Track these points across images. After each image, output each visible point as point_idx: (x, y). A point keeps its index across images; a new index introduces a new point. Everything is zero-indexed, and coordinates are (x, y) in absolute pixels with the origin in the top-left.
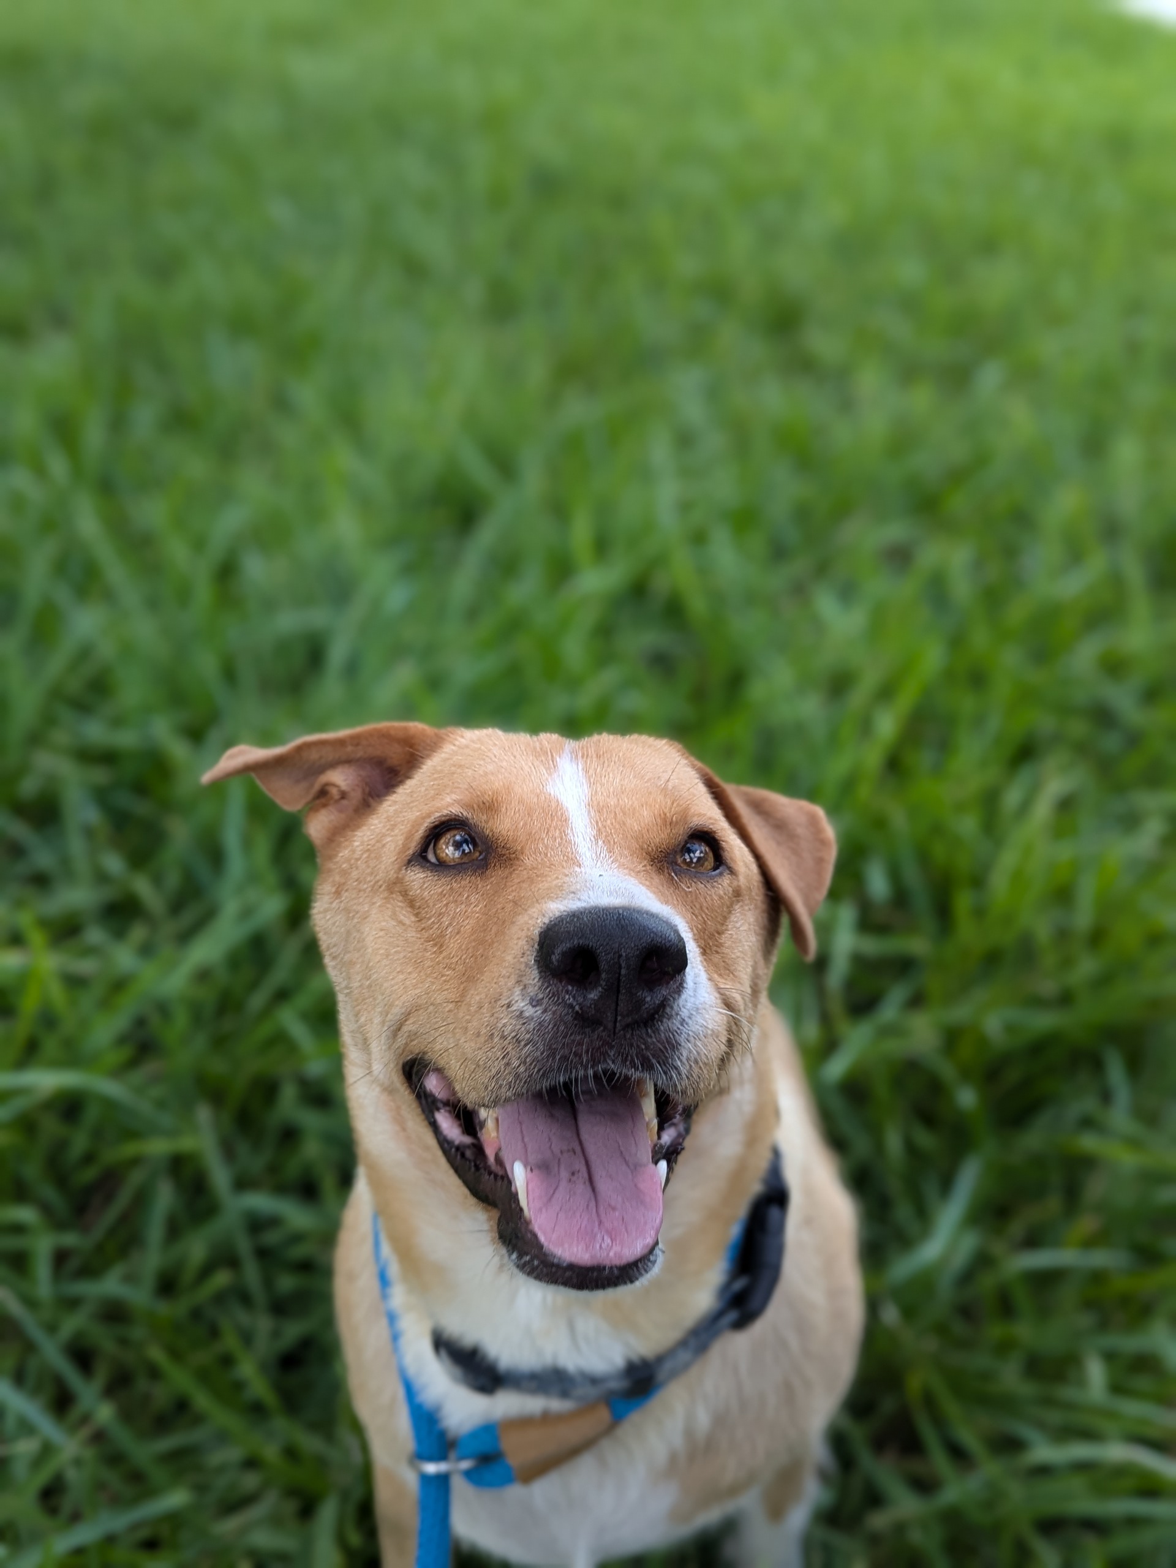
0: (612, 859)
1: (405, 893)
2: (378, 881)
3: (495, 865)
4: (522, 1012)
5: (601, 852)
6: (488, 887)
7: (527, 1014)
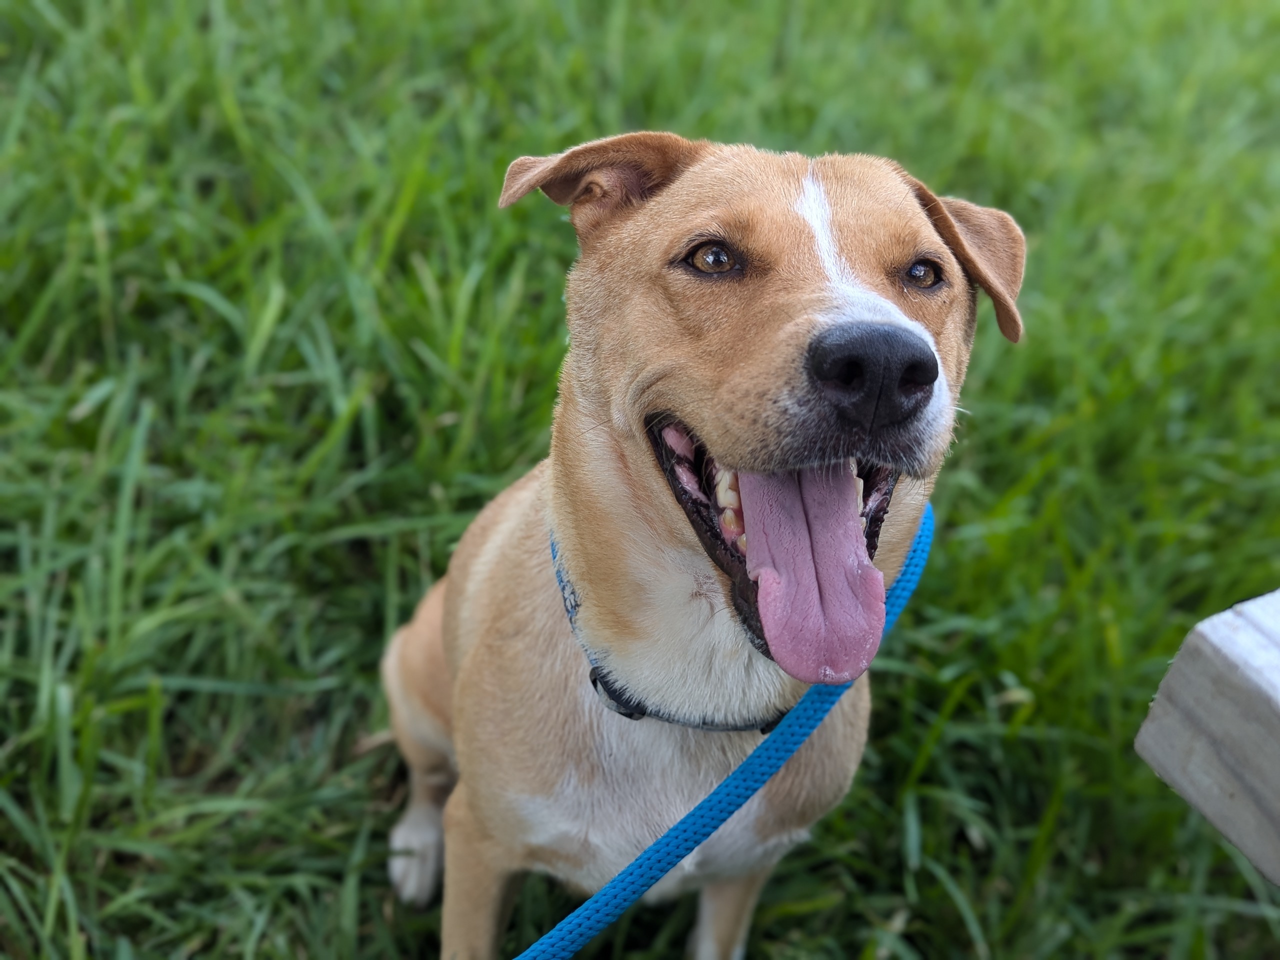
0: (854, 275)
1: (666, 289)
2: (640, 272)
3: (751, 275)
4: (786, 410)
5: (844, 268)
6: (746, 293)
7: (791, 412)
